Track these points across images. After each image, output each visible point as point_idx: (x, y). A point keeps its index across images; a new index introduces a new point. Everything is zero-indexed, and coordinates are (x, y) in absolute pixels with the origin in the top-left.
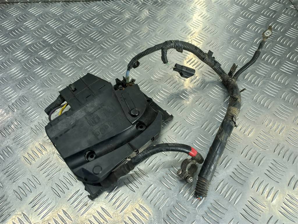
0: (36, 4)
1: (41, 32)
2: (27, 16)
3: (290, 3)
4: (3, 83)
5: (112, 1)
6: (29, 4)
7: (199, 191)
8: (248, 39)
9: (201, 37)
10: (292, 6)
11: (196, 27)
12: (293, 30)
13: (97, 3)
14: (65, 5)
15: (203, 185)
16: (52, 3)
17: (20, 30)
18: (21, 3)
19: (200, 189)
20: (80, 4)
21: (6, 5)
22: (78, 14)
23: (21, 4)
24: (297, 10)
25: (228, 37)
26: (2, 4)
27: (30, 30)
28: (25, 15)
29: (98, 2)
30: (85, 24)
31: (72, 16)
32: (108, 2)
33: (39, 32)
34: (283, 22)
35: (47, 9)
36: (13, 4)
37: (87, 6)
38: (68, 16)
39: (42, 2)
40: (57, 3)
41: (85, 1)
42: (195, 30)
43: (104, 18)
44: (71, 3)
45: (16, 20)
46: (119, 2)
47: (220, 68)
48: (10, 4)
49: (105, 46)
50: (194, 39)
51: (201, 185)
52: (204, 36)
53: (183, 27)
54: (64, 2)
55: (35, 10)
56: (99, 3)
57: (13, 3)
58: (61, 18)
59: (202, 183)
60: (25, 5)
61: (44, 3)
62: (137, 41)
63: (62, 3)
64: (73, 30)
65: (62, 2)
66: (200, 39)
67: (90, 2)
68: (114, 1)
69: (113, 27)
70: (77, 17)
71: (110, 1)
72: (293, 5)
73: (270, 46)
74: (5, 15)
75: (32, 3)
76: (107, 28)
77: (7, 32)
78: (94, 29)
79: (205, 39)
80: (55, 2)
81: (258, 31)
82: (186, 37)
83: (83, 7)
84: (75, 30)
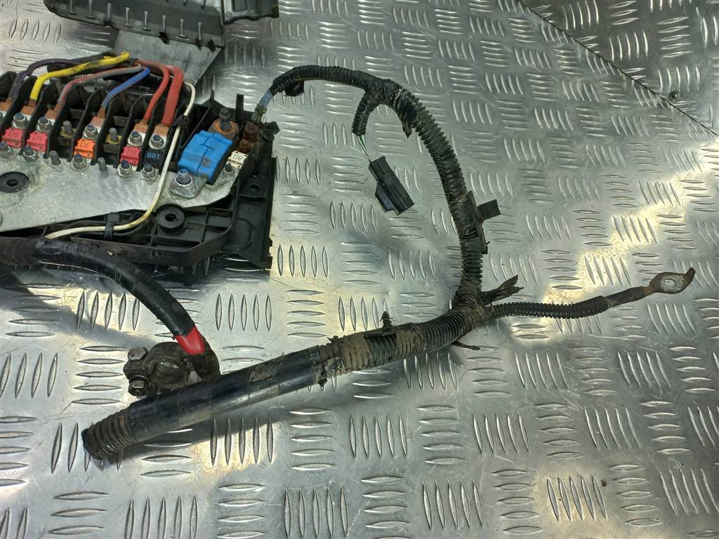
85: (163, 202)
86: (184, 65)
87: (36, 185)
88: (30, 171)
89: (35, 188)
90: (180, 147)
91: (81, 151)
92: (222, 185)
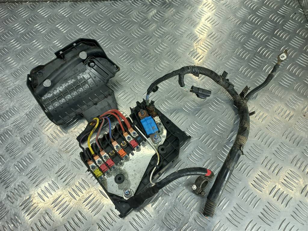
0: (44, 3)
1: (51, 36)
2: (37, 18)
3: (300, 6)
4: (19, 91)
5: (120, 2)
6: (37, 3)
7: (207, 212)
8: (252, 48)
9: (206, 45)
10: (300, 11)
11: (202, 33)
12: (297, 39)
13: (104, 4)
14: (73, 6)
15: (210, 206)
16: (60, 3)
17: (30, 34)
18: (30, 2)
19: (208, 210)
20: (88, 4)
21: (15, 4)
22: (86, 16)
23: (30, 4)
24: (305, 15)
25: (233, 46)
26: (11, 3)
27: (40, 34)
28: (35, 17)
29: (106, 2)
30: (93, 27)
31: (80, 18)
32: (116, 2)
33: (49, 36)
34: (289, 29)
35: (56, 10)
36: (22, 4)
37: (95, 6)
38: (76, 18)
39: (50, 1)
40: (65, 2)
41: (93, 1)
42: (201, 36)
43: (112, 21)
44: (79, 3)
45: (26, 22)
46: (127, 2)
47: (233, 89)
48: (19, 3)
49: (113, 53)
50: (199, 47)
51: (209, 207)
52: (209, 44)
53: (190, 33)
54: (72, 1)
55: (43, 11)
56: (107, 4)
57: (22, 2)
58: (70, 21)
59: (210, 205)
60: (33, 5)
61: (52, 2)
62: (144, 47)
63: (70, 3)
64: (81, 35)
65: (70, 1)
66: (206, 48)
67: (98, 2)
68: (121, 1)
69: (121, 32)
70: (86, 19)
71: (118, 2)
72: (302, 9)
73: (272, 56)
74: (15, 16)
75: (41, 2)
76: (114, 33)
77: (18, 35)
78: (102, 34)
79: (209, 47)
80: (63, 1)
81: (262, 39)
82: (192, 44)
83: (91, 7)
84: (84, 35)
85: (157, 147)
86: (109, 106)
87: (125, 174)
88: (119, 172)
89: (126, 175)
90: (143, 130)
91: (122, 155)
92: (162, 130)
